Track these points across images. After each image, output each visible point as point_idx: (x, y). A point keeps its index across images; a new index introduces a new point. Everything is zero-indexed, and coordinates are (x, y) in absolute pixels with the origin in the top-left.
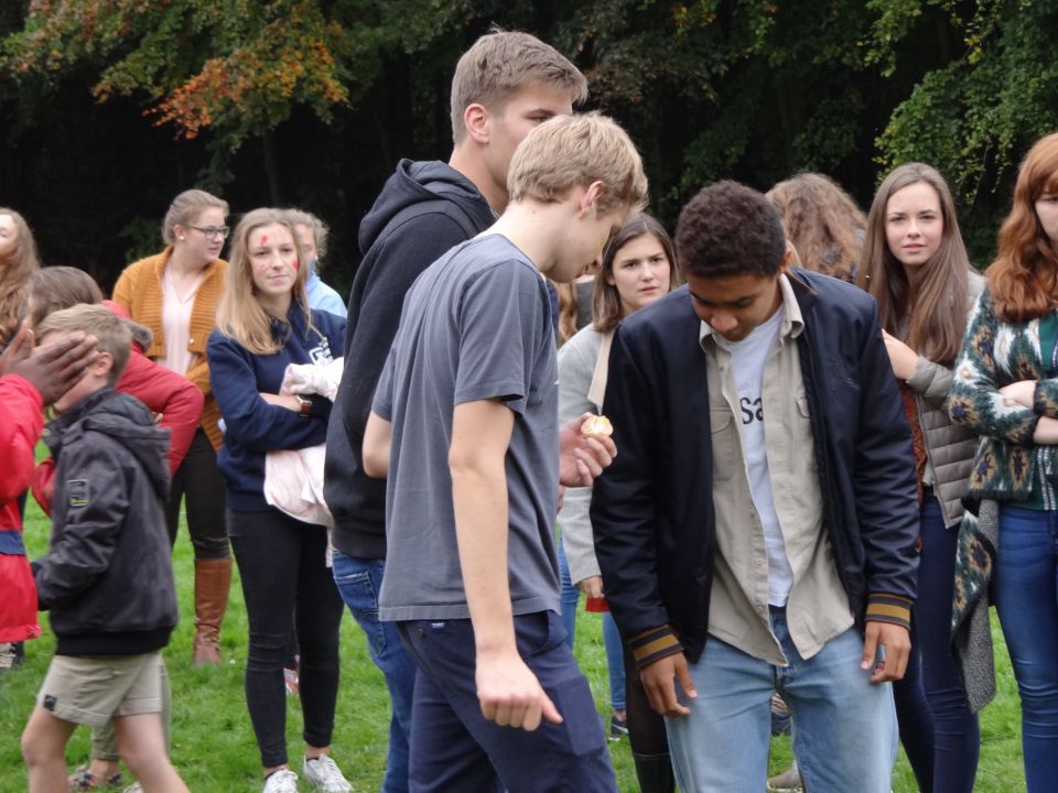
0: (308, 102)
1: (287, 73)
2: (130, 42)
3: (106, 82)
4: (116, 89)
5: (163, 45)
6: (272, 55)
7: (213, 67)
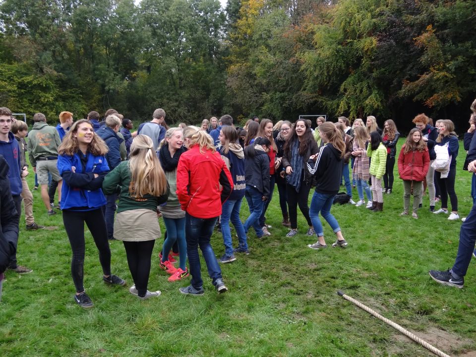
0: (453, 101)
1: (449, 96)
2: (420, 91)
3: (415, 98)
4: (417, 99)
5: (426, 92)
6: (447, 93)
7: (435, 95)
